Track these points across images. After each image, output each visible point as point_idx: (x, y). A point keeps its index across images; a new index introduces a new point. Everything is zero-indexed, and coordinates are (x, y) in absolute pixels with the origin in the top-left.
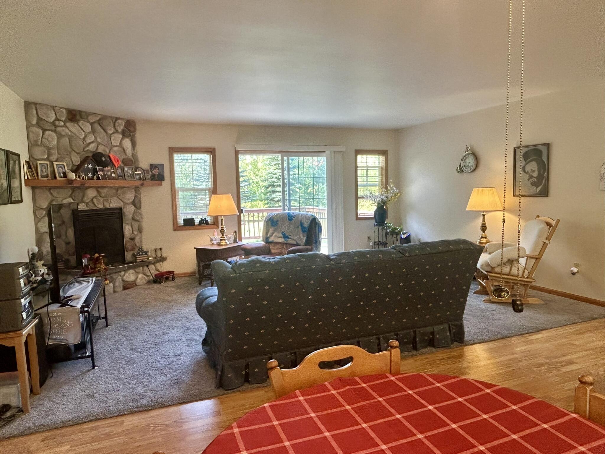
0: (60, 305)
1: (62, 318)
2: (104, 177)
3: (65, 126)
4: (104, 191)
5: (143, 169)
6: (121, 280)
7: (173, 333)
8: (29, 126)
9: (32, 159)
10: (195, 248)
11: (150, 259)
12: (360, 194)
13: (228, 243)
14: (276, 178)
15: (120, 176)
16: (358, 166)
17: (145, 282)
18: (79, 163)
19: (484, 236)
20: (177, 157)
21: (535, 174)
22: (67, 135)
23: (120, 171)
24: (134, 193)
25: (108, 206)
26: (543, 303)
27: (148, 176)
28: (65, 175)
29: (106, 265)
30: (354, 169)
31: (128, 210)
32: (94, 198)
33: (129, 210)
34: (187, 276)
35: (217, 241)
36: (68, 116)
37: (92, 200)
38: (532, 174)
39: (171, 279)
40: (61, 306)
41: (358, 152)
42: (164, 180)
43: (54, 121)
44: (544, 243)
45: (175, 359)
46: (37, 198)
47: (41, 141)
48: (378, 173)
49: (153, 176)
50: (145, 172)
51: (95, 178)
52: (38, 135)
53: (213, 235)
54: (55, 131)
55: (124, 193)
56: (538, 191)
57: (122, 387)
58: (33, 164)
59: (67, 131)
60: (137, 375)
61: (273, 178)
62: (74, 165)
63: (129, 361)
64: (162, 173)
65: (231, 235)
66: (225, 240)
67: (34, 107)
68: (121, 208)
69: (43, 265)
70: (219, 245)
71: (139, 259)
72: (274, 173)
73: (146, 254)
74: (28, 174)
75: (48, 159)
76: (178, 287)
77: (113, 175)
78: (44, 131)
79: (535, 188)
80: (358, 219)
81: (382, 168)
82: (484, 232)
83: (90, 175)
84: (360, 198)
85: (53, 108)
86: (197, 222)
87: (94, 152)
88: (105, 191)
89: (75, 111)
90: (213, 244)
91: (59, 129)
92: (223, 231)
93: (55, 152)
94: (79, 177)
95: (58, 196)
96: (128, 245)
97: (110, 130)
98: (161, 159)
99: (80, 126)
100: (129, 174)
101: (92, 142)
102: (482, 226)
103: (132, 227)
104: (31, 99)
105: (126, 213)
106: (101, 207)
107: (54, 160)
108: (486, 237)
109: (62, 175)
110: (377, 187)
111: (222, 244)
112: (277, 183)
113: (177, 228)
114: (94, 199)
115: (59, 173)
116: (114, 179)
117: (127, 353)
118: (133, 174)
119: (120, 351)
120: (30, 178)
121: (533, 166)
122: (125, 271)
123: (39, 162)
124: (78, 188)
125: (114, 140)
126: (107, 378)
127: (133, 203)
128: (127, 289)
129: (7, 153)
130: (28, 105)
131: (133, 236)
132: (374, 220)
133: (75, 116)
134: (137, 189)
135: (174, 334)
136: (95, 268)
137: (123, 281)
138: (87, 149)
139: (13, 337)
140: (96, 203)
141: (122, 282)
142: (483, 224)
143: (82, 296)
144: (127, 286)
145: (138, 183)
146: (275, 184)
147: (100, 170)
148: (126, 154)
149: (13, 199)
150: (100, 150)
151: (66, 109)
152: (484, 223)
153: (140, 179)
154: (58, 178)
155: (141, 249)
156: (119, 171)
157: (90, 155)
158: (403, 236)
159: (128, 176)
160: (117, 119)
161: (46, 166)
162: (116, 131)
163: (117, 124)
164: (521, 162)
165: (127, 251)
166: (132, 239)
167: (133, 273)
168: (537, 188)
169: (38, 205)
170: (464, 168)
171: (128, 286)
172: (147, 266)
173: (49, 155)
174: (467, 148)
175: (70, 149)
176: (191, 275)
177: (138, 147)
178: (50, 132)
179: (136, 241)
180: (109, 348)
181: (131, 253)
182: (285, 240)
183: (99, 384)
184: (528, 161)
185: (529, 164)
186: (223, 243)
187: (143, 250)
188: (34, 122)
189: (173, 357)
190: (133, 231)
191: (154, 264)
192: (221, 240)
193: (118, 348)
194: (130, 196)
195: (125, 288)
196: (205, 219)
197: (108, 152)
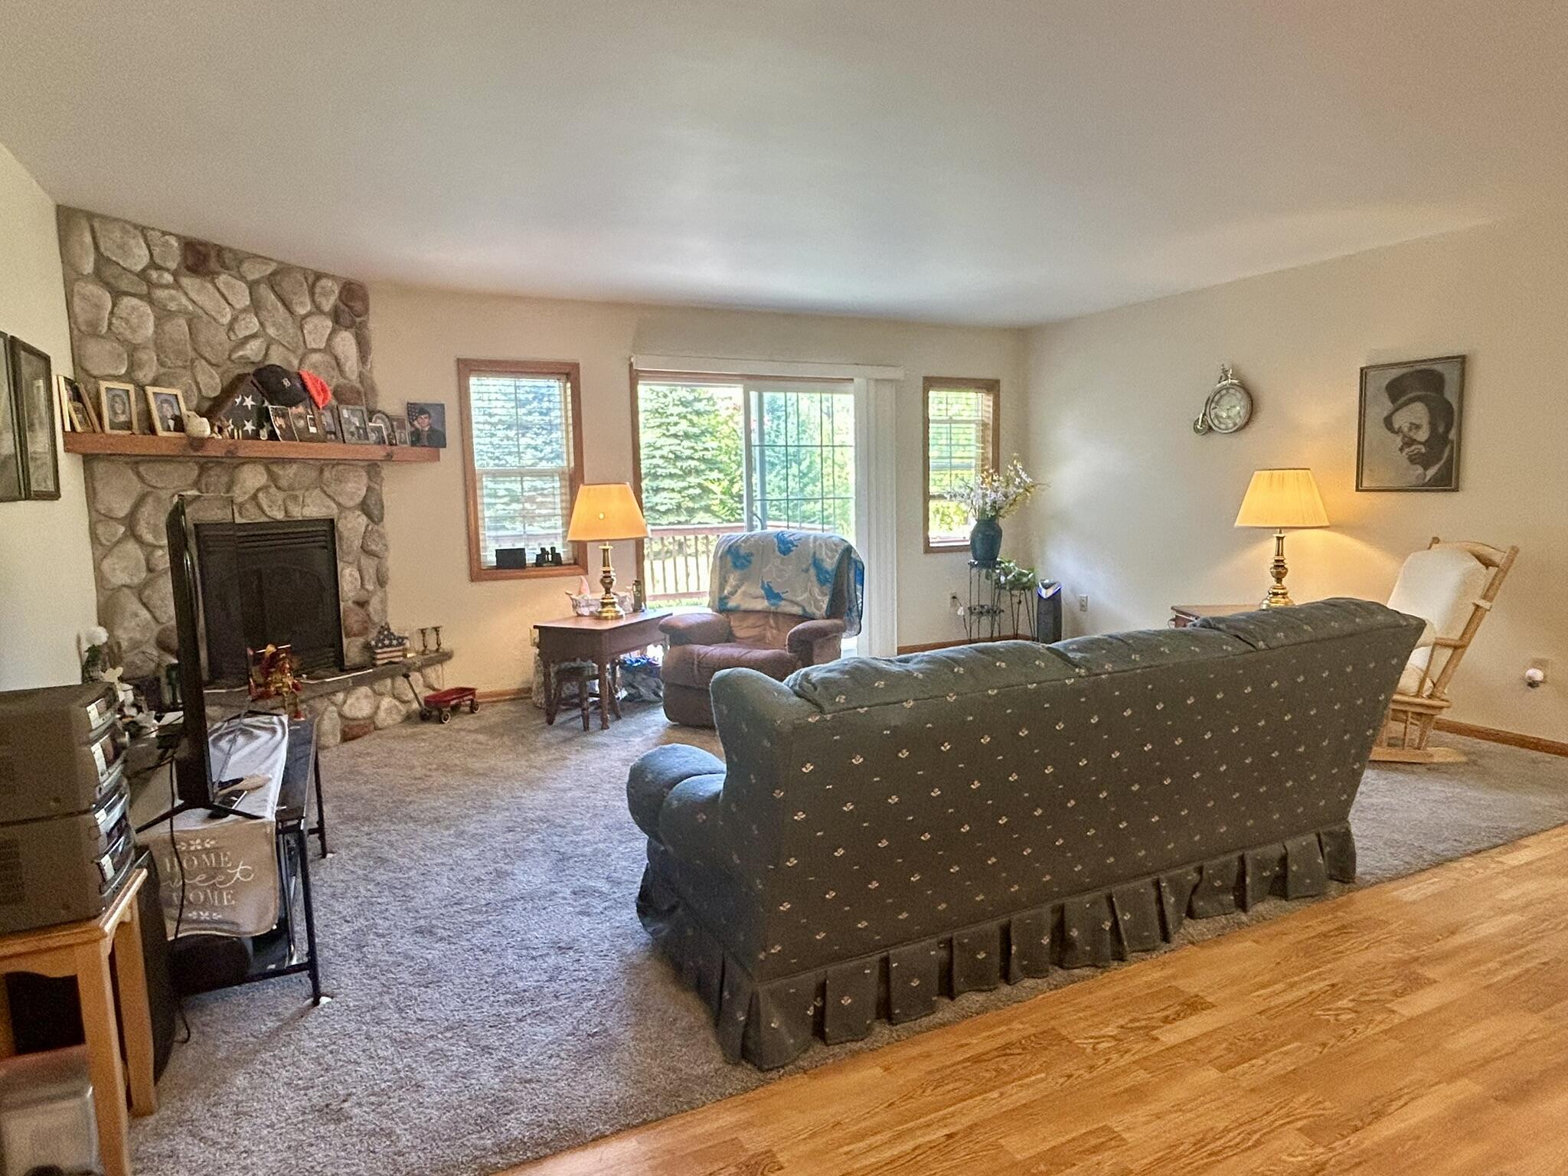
0: (209, 811)
1: (218, 856)
2: (289, 434)
3: (177, 285)
4: (288, 474)
5: (387, 417)
6: (336, 715)
7: (525, 872)
8: (71, 278)
9: (82, 375)
10: (535, 627)
11: (409, 655)
12: (933, 490)
13: (622, 613)
14: (662, 457)
15: (331, 433)
16: (931, 418)
17: (399, 719)
18: (217, 393)
19: (1280, 591)
20: (480, 387)
21: (1423, 435)
22: (183, 312)
23: (330, 421)
24: (365, 480)
25: (297, 513)
26: (1464, 759)
27: (403, 435)
28: (180, 425)
29: (297, 675)
30: (920, 426)
31: (349, 526)
32: (258, 490)
33: (353, 526)
34: (505, 700)
35: (593, 609)
36: (185, 258)
37: (254, 497)
38: (1411, 434)
39: (467, 709)
40: (213, 817)
41: (932, 382)
42: (444, 446)
43: (144, 270)
44: (1478, 607)
45: (561, 961)
46: (99, 486)
47: (110, 324)
48: (973, 437)
49: (416, 438)
50: (395, 423)
51: (264, 434)
52: (98, 307)
53: (580, 593)
54: (149, 299)
55: (339, 480)
56: (1428, 478)
57: (425, 1070)
58: (86, 387)
59: (184, 300)
60: (461, 1024)
61: (654, 457)
62: (202, 398)
63: (422, 972)
64: (437, 427)
65: (628, 591)
66: (613, 604)
67: (85, 224)
68: (332, 521)
69: (121, 679)
70: (598, 617)
71: (382, 657)
72: (658, 445)
73: (400, 644)
74: (74, 416)
75: (129, 377)
76: (490, 730)
77: (313, 430)
78: (117, 295)
79: (1420, 470)
80: (929, 549)
81: (984, 425)
82: (1279, 580)
83: (249, 427)
84: (934, 497)
85: (143, 230)
86: (531, 558)
87: (260, 362)
88: (292, 470)
89: (205, 244)
90: (579, 615)
91: (160, 294)
92: (608, 581)
93: (148, 356)
94: (221, 430)
95: (159, 485)
96: (352, 619)
97: (302, 304)
98: (437, 390)
99: (218, 290)
100: (353, 429)
101: (254, 336)
102: (1276, 567)
103: (360, 571)
104: (75, 201)
105: (346, 534)
106: (280, 516)
107: (148, 382)
108: (1284, 595)
109: (171, 423)
110: (973, 471)
111: (604, 615)
112: (664, 471)
113: (478, 573)
114: (261, 495)
115: (163, 419)
116: (313, 439)
117: (405, 943)
118: (365, 430)
119: (383, 936)
120: (79, 428)
121: (1415, 415)
122: (348, 691)
123: (104, 385)
124: (218, 462)
125: (310, 333)
126: (369, 1038)
127: (364, 507)
128: (353, 738)
129: (12, 348)
130: (67, 218)
131: (363, 595)
132: (970, 554)
133: (205, 258)
134: (373, 468)
135: (531, 875)
136: (267, 685)
137: (341, 716)
138: (241, 353)
139: (71, 946)
140: (265, 507)
141: (339, 720)
142: (1277, 561)
143: (270, 779)
144: (351, 732)
145: (379, 452)
146: (660, 471)
147: (277, 415)
148: (341, 371)
149: (34, 487)
150: (276, 358)
151: (177, 236)
152: (1281, 558)
153: (381, 441)
154: (161, 433)
155: (385, 631)
156: (327, 419)
157: (251, 370)
158: (1046, 593)
159: (352, 434)
160: (319, 276)
161: (124, 396)
162: (318, 310)
163: (318, 290)
164: (1381, 407)
165: (348, 636)
166: (362, 604)
167: (366, 697)
168: (1426, 469)
169: (102, 509)
170: (1216, 422)
171: (356, 731)
172: (406, 676)
173: (132, 366)
174: (1225, 372)
175: (192, 354)
176: (521, 695)
177: (374, 357)
178: (135, 301)
179: (371, 609)
180: (347, 929)
181: (361, 640)
182: (773, 605)
183: (349, 1062)
184: (1400, 402)
185: (1405, 409)
186: (608, 612)
187: (392, 634)
188: (88, 266)
189: (552, 952)
190: (362, 584)
191: (419, 670)
192: (604, 605)
193: (375, 925)
194: (355, 487)
195: (347, 737)
196: (553, 549)
197: (296, 363)
